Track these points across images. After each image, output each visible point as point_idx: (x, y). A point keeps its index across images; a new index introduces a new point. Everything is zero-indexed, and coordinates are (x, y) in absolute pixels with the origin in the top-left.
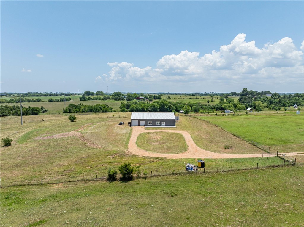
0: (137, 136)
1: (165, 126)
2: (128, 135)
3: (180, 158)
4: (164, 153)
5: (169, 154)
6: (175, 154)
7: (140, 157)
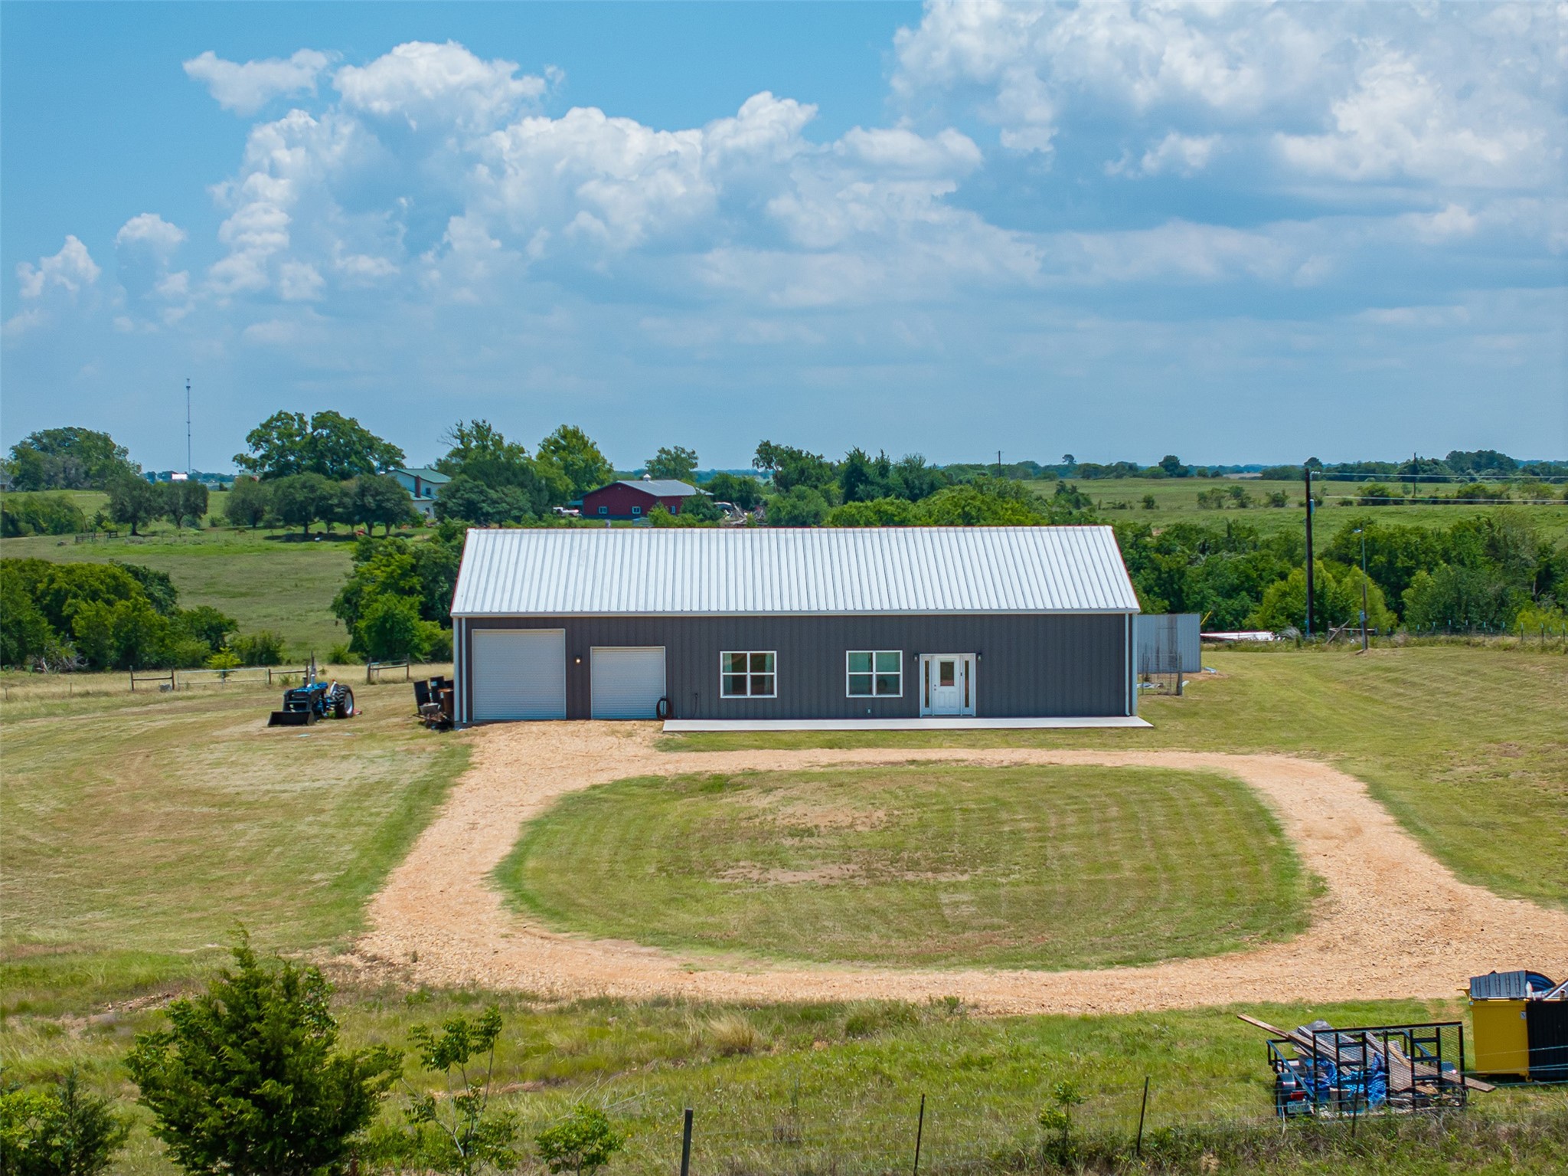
0: (528, 813)
1: (981, 714)
2: (386, 808)
3: (1189, 1004)
4: (923, 960)
5: (1007, 974)
6: (1110, 964)
7: (539, 1007)
